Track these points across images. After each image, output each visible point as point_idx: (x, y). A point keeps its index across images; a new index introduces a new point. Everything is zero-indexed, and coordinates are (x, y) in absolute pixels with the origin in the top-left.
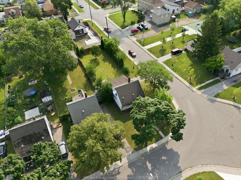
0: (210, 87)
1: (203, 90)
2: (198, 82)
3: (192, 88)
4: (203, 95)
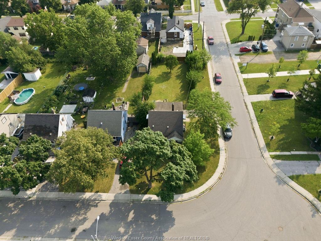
0: (294, 160)
1: (278, 161)
2: (281, 147)
3: (265, 151)
4: (274, 167)
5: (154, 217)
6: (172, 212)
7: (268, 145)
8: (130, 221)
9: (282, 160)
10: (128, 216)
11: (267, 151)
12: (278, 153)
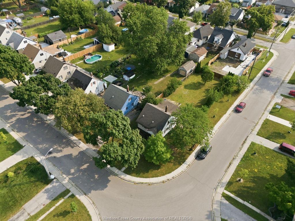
0: (240, 209)
1: (226, 202)
2: (240, 192)
3: (222, 187)
4: (216, 204)
5: (96, 176)
6: (110, 181)
7: (230, 184)
8: (82, 169)
9: (230, 203)
10: (83, 165)
11: (224, 188)
12: (232, 195)
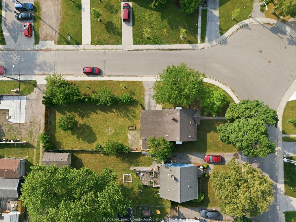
1: (207, 39)
3: (196, 46)
7: (190, 42)
11: (197, 44)
